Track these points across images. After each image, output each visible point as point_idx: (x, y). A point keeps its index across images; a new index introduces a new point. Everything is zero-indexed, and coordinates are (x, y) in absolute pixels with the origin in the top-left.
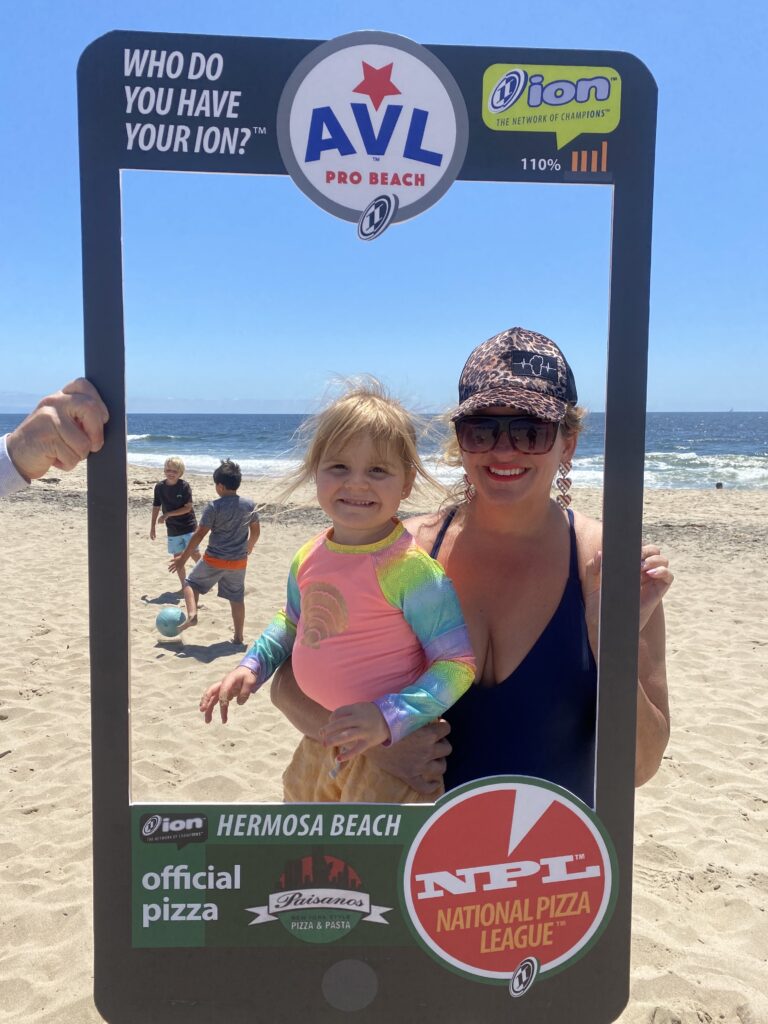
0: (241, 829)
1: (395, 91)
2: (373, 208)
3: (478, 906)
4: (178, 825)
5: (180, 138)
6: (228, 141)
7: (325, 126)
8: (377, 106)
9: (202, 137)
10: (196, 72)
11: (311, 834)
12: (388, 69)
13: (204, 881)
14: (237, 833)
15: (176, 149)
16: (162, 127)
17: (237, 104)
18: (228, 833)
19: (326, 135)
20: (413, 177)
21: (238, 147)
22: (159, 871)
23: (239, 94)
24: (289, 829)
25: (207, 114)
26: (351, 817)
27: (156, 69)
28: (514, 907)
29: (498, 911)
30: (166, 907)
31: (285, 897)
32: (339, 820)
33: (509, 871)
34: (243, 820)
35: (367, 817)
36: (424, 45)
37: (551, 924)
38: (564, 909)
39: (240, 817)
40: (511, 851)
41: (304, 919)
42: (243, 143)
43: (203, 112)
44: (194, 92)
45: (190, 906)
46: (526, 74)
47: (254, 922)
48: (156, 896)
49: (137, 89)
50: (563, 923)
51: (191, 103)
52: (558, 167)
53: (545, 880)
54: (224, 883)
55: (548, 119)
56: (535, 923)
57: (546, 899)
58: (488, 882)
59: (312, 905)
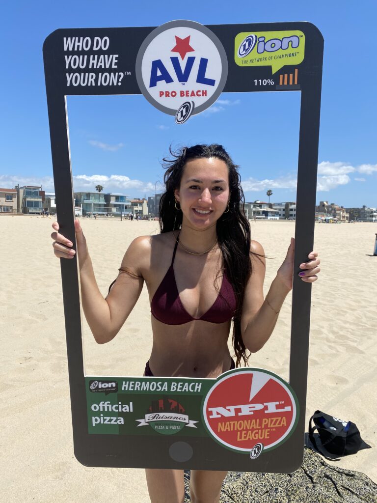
0: (132, 388)
1: (191, 50)
2: (182, 109)
3: (236, 422)
4: (105, 385)
5: (91, 79)
6: (113, 79)
7: (158, 69)
8: (183, 58)
9: (101, 77)
10: (97, 47)
11: (162, 390)
12: (188, 39)
13: (117, 408)
14: (130, 389)
15: (89, 85)
16: (82, 74)
17: (117, 61)
18: (126, 389)
19: (159, 73)
20: (201, 92)
21: (118, 82)
22: (98, 404)
23: (117, 56)
24: (153, 388)
25: (103, 67)
26: (180, 384)
27: (78, 46)
28: (252, 423)
29: (245, 424)
30: (102, 418)
31: (152, 416)
32: (174, 385)
33: (250, 408)
34: (133, 384)
35: (187, 384)
36: (205, 26)
37: (269, 430)
38: (275, 424)
39: (131, 382)
40: (251, 399)
41: (160, 425)
42: (120, 80)
43: (101, 66)
44: (96, 56)
45: (112, 418)
46: (256, 36)
47: (139, 426)
48: (98, 414)
49: (70, 57)
50: (274, 430)
51: (95, 62)
52: (272, 83)
53: (266, 412)
54: (126, 409)
55: (267, 59)
56: (262, 429)
57: (266, 419)
58: (241, 412)
59: (164, 419)
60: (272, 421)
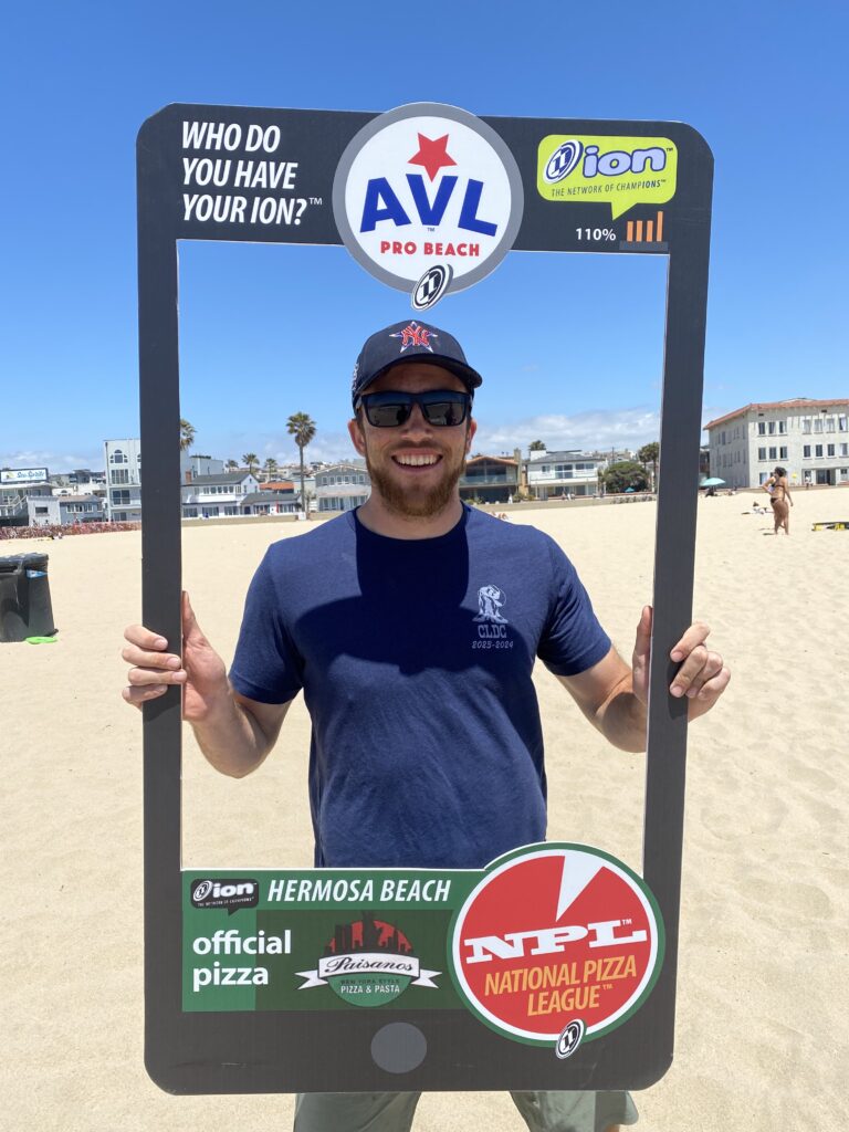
0: (292, 895)
1: (452, 163)
2: (427, 278)
3: (526, 970)
4: (228, 891)
5: (235, 209)
6: (285, 212)
7: (380, 196)
8: (432, 177)
9: (259, 208)
10: (253, 144)
11: (362, 899)
12: (444, 140)
13: (254, 945)
14: (288, 898)
15: (233, 219)
16: (219, 198)
17: (293, 175)
18: (278, 899)
19: (381, 205)
20: (468, 247)
21: (294, 217)
22: (210, 937)
23: (295, 165)
24: (339, 895)
25: (264, 185)
26: (401, 882)
27: (214, 141)
28: (562, 971)
29: (546, 975)
30: (217, 971)
31: (335, 962)
32: (389, 886)
33: (556, 936)
34: (293, 886)
35: (417, 883)
36: (480, 117)
37: (598, 987)
38: (611, 973)
40: (560, 913)
41: (353, 982)
42: (299, 214)
43: (259, 184)
44: (251, 164)
45: (240, 970)
46: (581, 144)
47: (302, 987)
48: (207, 961)
49: (195, 161)
50: (610, 986)
51: (248, 174)
52: (613, 237)
53: (592, 944)
54: (274, 948)
55: (603, 189)
56: (582, 986)
57: (594, 963)
58: (537, 947)
59: (362, 970)
60: (605, 965)
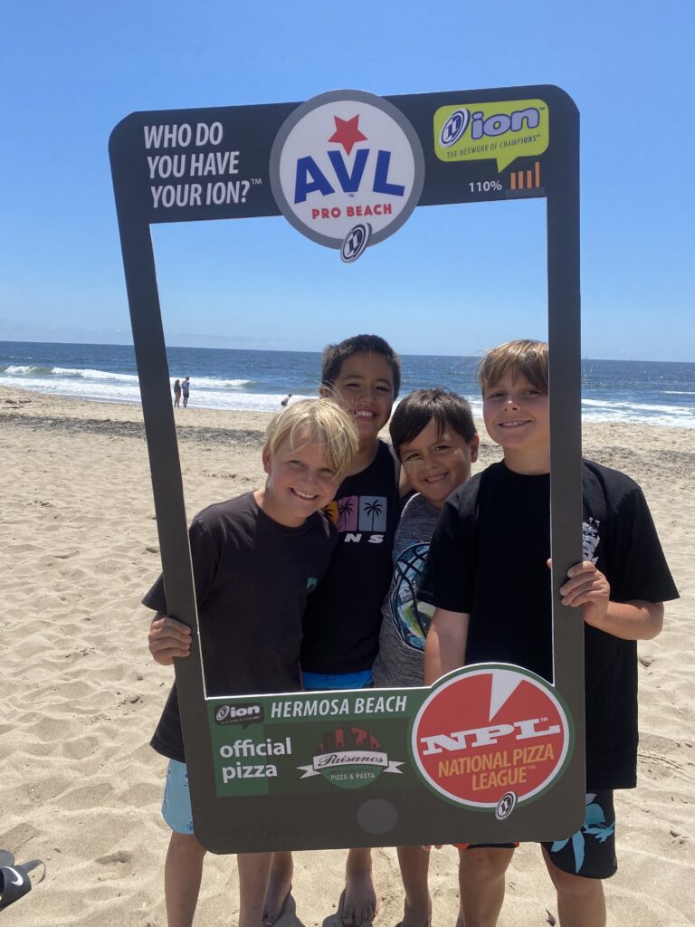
0: (288, 712)
1: (362, 138)
2: (351, 237)
3: (469, 759)
4: (242, 712)
5: (193, 194)
6: (232, 193)
7: (308, 172)
8: (348, 152)
9: (212, 191)
10: (201, 140)
11: (341, 713)
12: (356, 120)
13: (264, 750)
14: (285, 715)
15: (192, 204)
16: (179, 187)
17: (237, 162)
18: (279, 716)
19: (310, 179)
20: (382, 207)
21: (241, 197)
22: (232, 745)
23: (237, 153)
24: (324, 711)
25: (214, 173)
26: (369, 699)
27: (170, 140)
28: (496, 758)
29: (484, 761)
30: (239, 769)
31: (325, 759)
32: (360, 702)
33: (490, 732)
34: (289, 706)
35: (381, 699)
36: (383, 97)
37: (525, 768)
38: (534, 757)
39: (287, 704)
40: (491, 717)
41: (340, 772)
42: (244, 193)
43: (210, 172)
44: (202, 156)
45: (256, 767)
46: (468, 111)
47: (303, 777)
48: (232, 762)
49: (157, 158)
50: (534, 767)
51: (200, 165)
52: (499, 187)
53: (519, 737)
54: (279, 751)
55: (489, 147)
56: (512, 767)
57: (520, 751)
58: (475, 741)
59: (345, 763)
60: (529, 752)
